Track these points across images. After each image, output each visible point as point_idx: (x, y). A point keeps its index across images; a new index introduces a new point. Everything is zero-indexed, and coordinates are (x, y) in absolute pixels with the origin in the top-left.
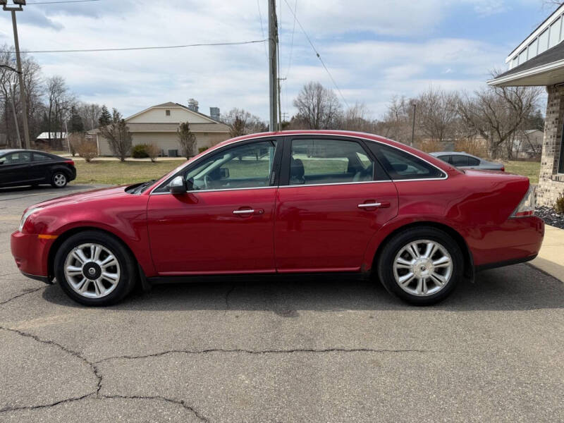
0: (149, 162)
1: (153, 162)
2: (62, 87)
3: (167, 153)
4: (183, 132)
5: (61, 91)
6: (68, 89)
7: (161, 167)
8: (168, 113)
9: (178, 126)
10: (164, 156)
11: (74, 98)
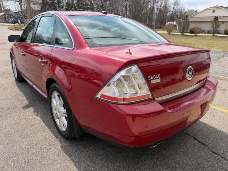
0: (194, 36)
1: (196, 35)
2: (179, 2)
3: (206, 31)
4: (214, 21)
5: (178, 4)
6: (181, 3)
7: (197, 38)
8: (214, 11)
9: (213, 18)
10: (205, 33)
11: (182, 7)
